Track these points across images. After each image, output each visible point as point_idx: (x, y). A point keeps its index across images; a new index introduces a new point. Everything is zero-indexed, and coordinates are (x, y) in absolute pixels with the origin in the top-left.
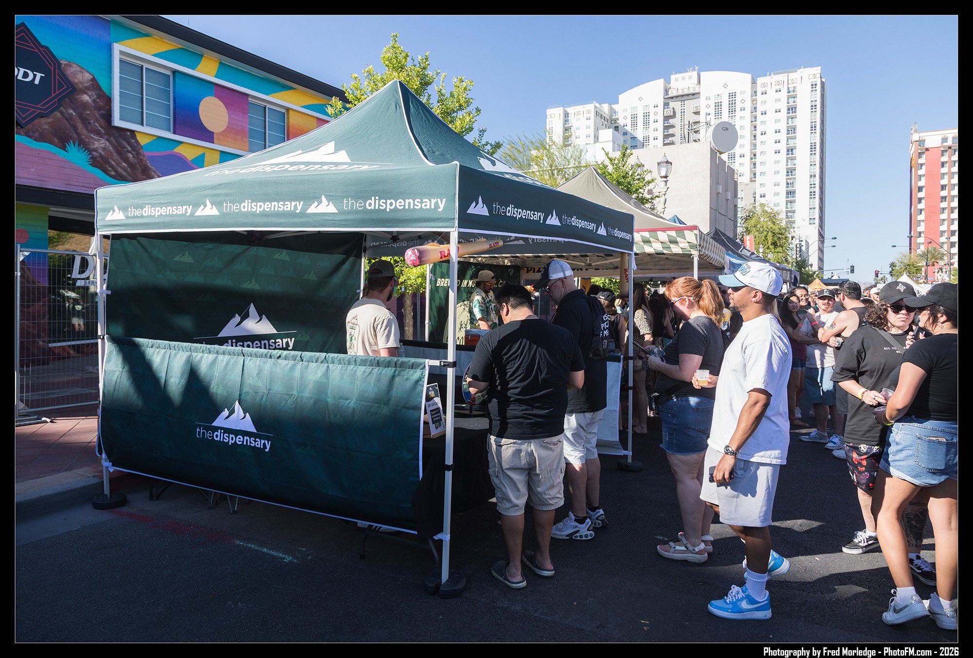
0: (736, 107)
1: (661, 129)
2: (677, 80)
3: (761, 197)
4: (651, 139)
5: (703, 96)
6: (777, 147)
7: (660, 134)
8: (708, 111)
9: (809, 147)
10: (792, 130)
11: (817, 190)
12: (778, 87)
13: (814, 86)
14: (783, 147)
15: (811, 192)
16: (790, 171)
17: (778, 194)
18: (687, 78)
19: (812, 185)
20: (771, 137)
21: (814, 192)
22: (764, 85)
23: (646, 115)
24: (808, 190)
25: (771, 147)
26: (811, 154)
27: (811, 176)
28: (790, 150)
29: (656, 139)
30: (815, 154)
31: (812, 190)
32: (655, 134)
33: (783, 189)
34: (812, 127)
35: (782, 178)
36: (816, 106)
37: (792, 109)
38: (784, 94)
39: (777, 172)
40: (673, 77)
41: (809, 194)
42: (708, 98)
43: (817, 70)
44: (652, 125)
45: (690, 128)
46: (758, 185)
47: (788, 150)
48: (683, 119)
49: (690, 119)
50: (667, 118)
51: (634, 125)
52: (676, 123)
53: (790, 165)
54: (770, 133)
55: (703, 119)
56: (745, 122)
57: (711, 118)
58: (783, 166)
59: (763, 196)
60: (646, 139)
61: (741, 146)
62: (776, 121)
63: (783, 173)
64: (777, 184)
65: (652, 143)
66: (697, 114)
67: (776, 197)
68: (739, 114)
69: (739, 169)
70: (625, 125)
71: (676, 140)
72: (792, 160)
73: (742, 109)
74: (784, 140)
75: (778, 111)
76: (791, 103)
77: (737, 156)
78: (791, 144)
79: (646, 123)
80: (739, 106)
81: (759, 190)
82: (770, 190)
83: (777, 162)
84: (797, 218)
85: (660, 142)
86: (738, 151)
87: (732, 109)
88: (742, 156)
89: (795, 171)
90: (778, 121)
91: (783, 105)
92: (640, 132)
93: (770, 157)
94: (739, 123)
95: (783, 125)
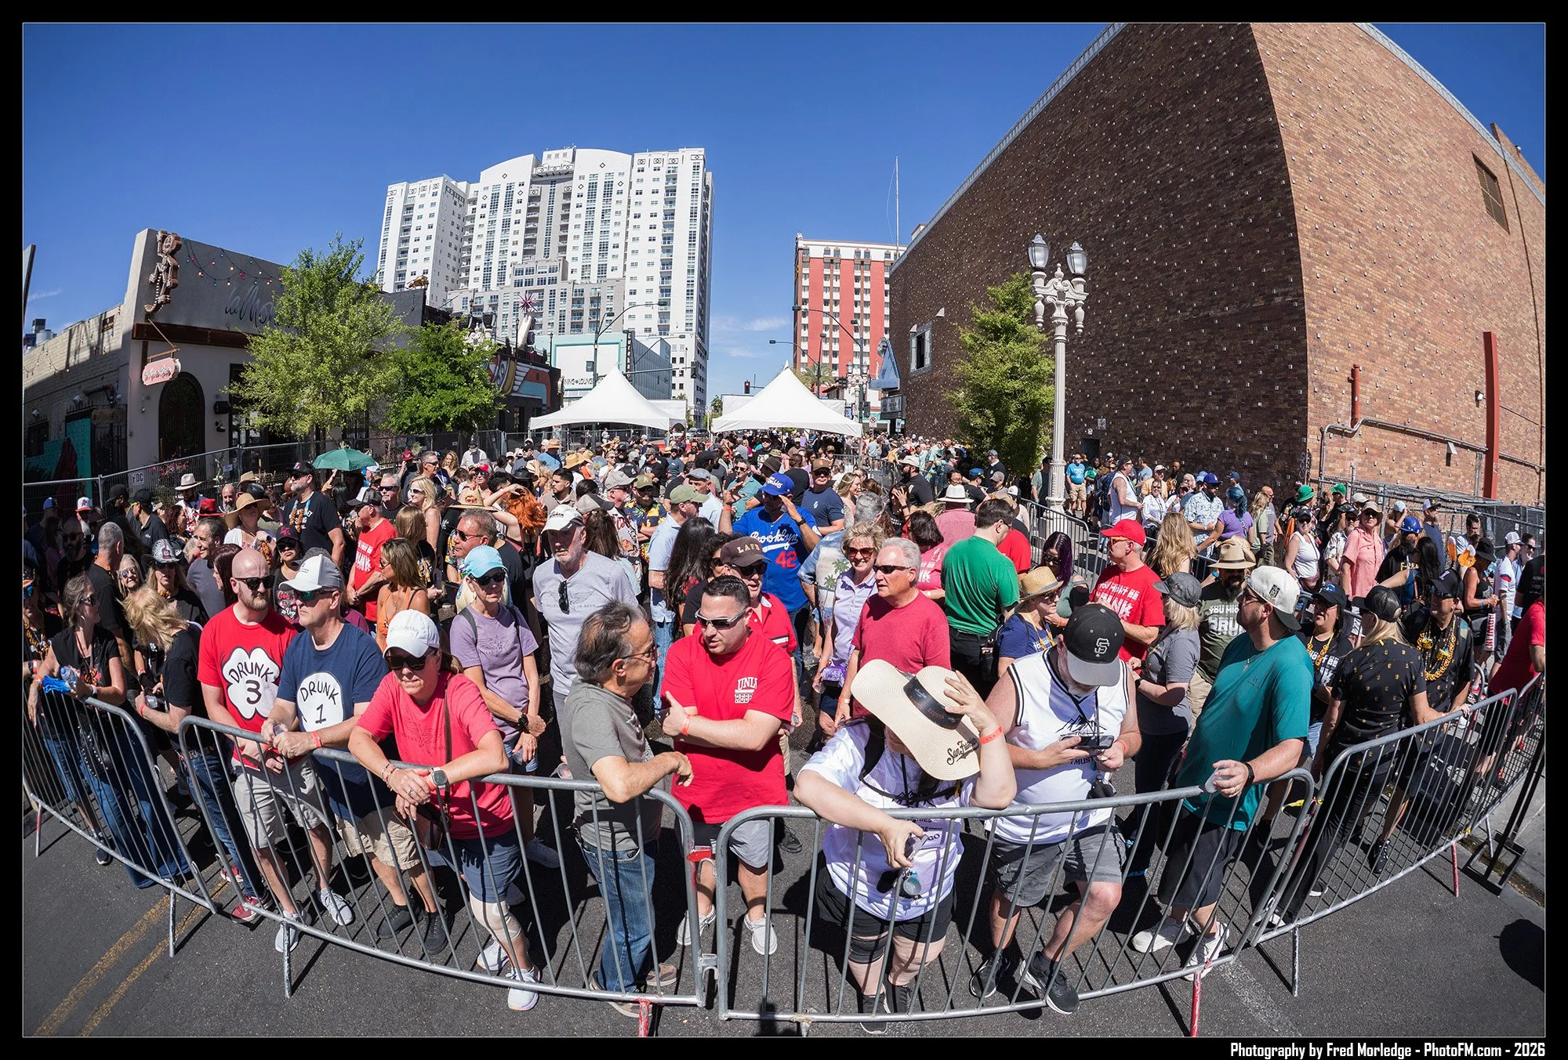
0: (613, 190)
1: (524, 211)
2: (549, 156)
3: (631, 293)
4: (512, 222)
5: (576, 176)
6: (653, 233)
7: (523, 217)
8: (580, 191)
9: (688, 236)
10: (670, 214)
11: (695, 288)
12: (657, 165)
13: (696, 167)
14: (658, 234)
15: (688, 291)
16: (667, 264)
17: (651, 291)
18: (561, 155)
19: (690, 283)
20: (645, 221)
21: (692, 291)
22: (642, 162)
23: (509, 194)
24: (685, 289)
25: (644, 233)
26: (690, 245)
27: (689, 271)
28: (668, 238)
29: (518, 222)
30: (694, 244)
31: (690, 289)
32: (518, 217)
33: (656, 284)
34: (692, 214)
35: (656, 271)
36: (697, 190)
38: (662, 174)
39: (651, 264)
40: (545, 154)
41: (686, 293)
42: (582, 178)
43: (701, 151)
44: (515, 206)
45: (558, 211)
46: (628, 279)
47: (664, 239)
48: (551, 201)
49: (559, 201)
50: (531, 199)
51: (494, 206)
52: (543, 204)
53: (665, 256)
54: (645, 216)
55: (574, 200)
56: (623, 208)
57: (584, 201)
58: (658, 256)
59: (633, 292)
60: (506, 224)
61: (615, 234)
62: (652, 203)
63: (658, 265)
64: (650, 279)
65: (513, 227)
66: (568, 195)
67: (649, 295)
68: (615, 197)
69: (611, 263)
70: (484, 206)
71: (541, 226)
72: (668, 250)
73: (620, 192)
74: (660, 226)
75: (655, 192)
76: (670, 184)
77: (610, 246)
78: (668, 231)
79: (508, 204)
80: (616, 188)
81: (629, 285)
82: (641, 285)
83: (651, 251)
84: (672, 322)
85: (522, 227)
86: (612, 241)
87: (608, 193)
88: (616, 246)
89: (671, 264)
90: (654, 203)
91: (661, 186)
92: (500, 215)
93: (643, 245)
94: (614, 207)
95: (660, 209)
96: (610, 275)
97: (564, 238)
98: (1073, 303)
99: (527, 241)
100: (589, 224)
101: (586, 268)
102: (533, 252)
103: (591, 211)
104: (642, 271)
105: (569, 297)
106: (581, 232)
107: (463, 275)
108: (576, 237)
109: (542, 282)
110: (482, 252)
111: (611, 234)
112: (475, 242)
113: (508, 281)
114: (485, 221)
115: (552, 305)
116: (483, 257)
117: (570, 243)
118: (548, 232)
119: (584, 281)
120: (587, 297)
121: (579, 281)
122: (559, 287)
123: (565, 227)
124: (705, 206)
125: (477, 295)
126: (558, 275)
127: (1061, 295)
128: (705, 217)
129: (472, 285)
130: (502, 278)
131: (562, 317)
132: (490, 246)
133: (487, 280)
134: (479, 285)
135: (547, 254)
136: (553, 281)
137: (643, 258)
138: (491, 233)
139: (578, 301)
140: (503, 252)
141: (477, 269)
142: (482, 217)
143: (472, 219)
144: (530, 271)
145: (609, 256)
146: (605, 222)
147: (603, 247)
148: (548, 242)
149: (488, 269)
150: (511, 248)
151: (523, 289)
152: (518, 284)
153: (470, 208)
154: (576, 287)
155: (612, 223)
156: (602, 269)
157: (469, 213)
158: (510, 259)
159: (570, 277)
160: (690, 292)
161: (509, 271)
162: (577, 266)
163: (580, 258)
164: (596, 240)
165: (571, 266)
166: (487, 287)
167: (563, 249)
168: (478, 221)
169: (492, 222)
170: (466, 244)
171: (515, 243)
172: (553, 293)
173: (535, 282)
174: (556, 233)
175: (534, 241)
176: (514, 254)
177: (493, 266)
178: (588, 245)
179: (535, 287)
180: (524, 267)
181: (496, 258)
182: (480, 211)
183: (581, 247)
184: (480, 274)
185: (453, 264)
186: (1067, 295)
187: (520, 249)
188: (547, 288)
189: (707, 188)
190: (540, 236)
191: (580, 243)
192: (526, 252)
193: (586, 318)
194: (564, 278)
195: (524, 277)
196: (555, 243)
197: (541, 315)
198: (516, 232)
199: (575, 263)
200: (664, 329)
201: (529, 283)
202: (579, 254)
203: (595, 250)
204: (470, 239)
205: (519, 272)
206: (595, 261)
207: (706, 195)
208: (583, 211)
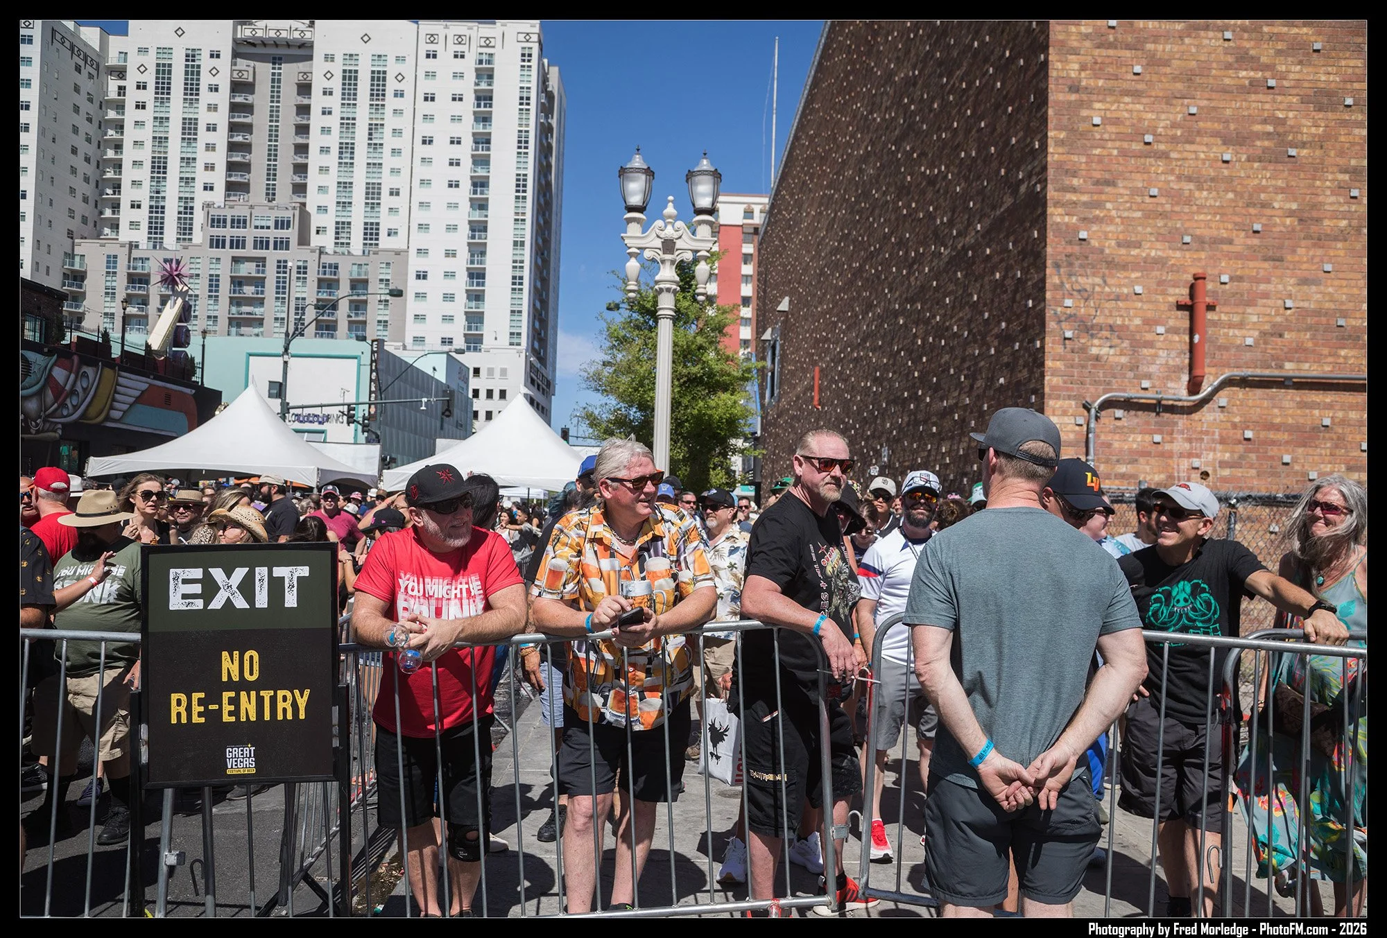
0: (387, 88)
1: (224, 108)
3: (418, 277)
4: (201, 126)
5: (318, 54)
6: (454, 174)
7: (222, 118)
8: (328, 84)
9: (514, 182)
10: (483, 140)
11: (526, 274)
12: (459, 48)
13: (527, 57)
14: (464, 174)
15: (514, 278)
16: (479, 228)
17: (452, 275)
19: (517, 265)
20: (441, 151)
21: (521, 278)
22: (432, 38)
23: (193, 72)
24: (509, 273)
25: (440, 173)
26: (517, 197)
27: (515, 243)
28: (480, 184)
29: (212, 128)
30: (524, 198)
31: (518, 274)
32: (212, 118)
33: (461, 264)
34: (520, 142)
35: (460, 240)
36: (528, 98)
37: (484, 98)
38: (468, 66)
39: (452, 228)
41: (510, 280)
42: (329, 61)
43: (534, 27)
44: (205, 97)
45: (288, 119)
46: (413, 251)
47: (475, 185)
48: (275, 96)
49: (290, 97)
50: (239, 86)
51: (163, 88)
52: (260, 99)
53: (477, 216)
54: (441, 141)
55: (317, 101)
56: (404, 123)
57: (335, 102)
58: (464, 215)
59: (422, 276)
60: (190, 127)
61: (393, 171)
62: (453, 119)
63: (465, 230)
64: (450, 254)
65: (203, 137)
66: (305, 88)
67: (449, 281)
68: (391, 102)
69: (386, 222)
70: (141, 86)
71: (259, 140)
72: (481, 205)
73: (399, 94)
74: (467, 163)
75: (457, 98)
76: (483, 86)
77: (385, 192)
78: (481, 172)
79: (192, 89)
80: (391, 85)
81: (415, 263)
82: (435, 264)
83: (453, 206)
84: (487, 330)
85: (221, 138)
86: (388, 182)
87: (378, 91)
88: (395, 193)
89: (485, 229)
90: (456, 119)
91: (468, 87)
92: (176, 108)
93: (439, 194)
94: (390, 122)
95: (466, 129)
96: (385, 242)
97: (301, 169)
98: (688, 256)
99: (231, 167)
100: (347, 149)
101: (342, 228)
102: (244, 188)
103: (348, 124)
104: (437, 241)
105: (313, 276)
106: (332, 160)
107: (108, 213)
108: (324, 170)
109: (262, 244)
110: (144, 174)
111: (386, 170)
112: (128, 155)
113: (198, 236)
114: (147, 115)
115: (282, 287)
116: (147, 184)
117: (314, 179)
118: (273, 154)
119: (339, 250)
120: (344, 276)
121: (330, 248)
122: (293, 257)
123: (302, 149)
124: (545, 131)
125: (135, 254)
126: (292, 234)
127: (669, 246)
128: (544, 151)
129: (125, 235)
130: (185, 229)
131: (300, 310)
132: (159, 167)
133: (156, 228)
134: (141, 236)
135: (271, 194)
136: (282, 244)
137: (438, 217)
138: (161, 141)
139: (327, 284)
140: (187, 181)
141: (135, 205)
142: (141, 106)
143: (120, 107)
144: (239, 222)
145: (384, 209)
146: (375, 147)
147: (373, 192)
148: (272, 173)
149: (157, 209)
150: (202, 177)
151: (227, 253)
152: (217, 243)
153: (113, 85)
154: (326, 259)
155: (387, 150)
156: (371, 232)
157: (112, 94)
158: (201, 197)
159: (316, 241)
160: (517, 280)
161: (199, 217)
162: (328, 221)
163: (332, 208)
164: (360, 178)
165: (316, 220)
166: (157, 243)
167: (300, 189)
168: (131, 115)
169: (162, 121)
170: (110, 154)
171: (210, 167)
172: (282, 265)
173: (250, 243)
174: (287, 158)
175: (245, 167)
176: (208, 188)
177: (167, 204)
178: (345, 186)
179: (249, 251)
180: (229, 214)
181: (172, 190)
182: (132, 96)
183: (333, 189)
184: (143, 215)
185: (84, 189)
186: (679, 244)
187: (219, 178)
188: (272, 256)
189: (550, 96)
190: (258, 158)
191: (331, 180)
192: (231, 187)
193: (343, 313)
194: (304, 240)
195: (228, 232)
196: (285, 178)
197: (261, 302)
198: (210, 147)
199: (322, 216)
200: (474, 342)
201: (238, 243)
202: (330, 199)
203: (358, 195)
204: (118, 147)
205: (217, 222)
206: (358, 216)
207: (546, 109)
208: (334, 121)
